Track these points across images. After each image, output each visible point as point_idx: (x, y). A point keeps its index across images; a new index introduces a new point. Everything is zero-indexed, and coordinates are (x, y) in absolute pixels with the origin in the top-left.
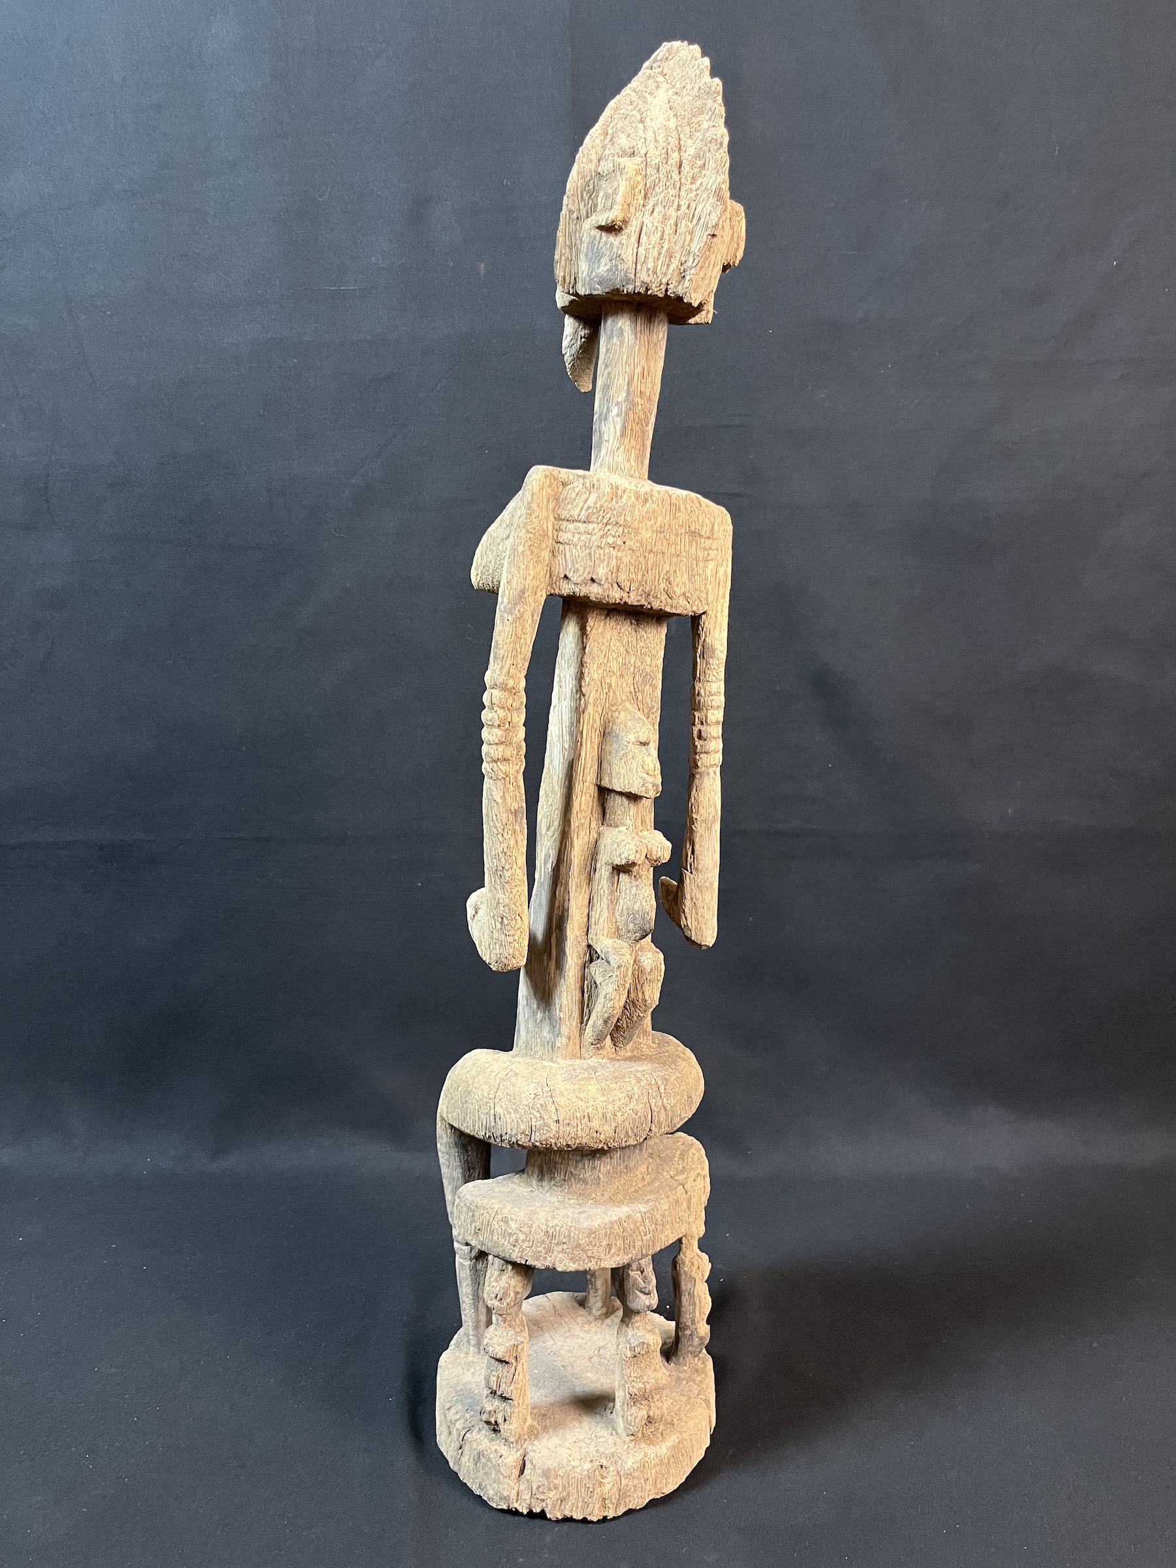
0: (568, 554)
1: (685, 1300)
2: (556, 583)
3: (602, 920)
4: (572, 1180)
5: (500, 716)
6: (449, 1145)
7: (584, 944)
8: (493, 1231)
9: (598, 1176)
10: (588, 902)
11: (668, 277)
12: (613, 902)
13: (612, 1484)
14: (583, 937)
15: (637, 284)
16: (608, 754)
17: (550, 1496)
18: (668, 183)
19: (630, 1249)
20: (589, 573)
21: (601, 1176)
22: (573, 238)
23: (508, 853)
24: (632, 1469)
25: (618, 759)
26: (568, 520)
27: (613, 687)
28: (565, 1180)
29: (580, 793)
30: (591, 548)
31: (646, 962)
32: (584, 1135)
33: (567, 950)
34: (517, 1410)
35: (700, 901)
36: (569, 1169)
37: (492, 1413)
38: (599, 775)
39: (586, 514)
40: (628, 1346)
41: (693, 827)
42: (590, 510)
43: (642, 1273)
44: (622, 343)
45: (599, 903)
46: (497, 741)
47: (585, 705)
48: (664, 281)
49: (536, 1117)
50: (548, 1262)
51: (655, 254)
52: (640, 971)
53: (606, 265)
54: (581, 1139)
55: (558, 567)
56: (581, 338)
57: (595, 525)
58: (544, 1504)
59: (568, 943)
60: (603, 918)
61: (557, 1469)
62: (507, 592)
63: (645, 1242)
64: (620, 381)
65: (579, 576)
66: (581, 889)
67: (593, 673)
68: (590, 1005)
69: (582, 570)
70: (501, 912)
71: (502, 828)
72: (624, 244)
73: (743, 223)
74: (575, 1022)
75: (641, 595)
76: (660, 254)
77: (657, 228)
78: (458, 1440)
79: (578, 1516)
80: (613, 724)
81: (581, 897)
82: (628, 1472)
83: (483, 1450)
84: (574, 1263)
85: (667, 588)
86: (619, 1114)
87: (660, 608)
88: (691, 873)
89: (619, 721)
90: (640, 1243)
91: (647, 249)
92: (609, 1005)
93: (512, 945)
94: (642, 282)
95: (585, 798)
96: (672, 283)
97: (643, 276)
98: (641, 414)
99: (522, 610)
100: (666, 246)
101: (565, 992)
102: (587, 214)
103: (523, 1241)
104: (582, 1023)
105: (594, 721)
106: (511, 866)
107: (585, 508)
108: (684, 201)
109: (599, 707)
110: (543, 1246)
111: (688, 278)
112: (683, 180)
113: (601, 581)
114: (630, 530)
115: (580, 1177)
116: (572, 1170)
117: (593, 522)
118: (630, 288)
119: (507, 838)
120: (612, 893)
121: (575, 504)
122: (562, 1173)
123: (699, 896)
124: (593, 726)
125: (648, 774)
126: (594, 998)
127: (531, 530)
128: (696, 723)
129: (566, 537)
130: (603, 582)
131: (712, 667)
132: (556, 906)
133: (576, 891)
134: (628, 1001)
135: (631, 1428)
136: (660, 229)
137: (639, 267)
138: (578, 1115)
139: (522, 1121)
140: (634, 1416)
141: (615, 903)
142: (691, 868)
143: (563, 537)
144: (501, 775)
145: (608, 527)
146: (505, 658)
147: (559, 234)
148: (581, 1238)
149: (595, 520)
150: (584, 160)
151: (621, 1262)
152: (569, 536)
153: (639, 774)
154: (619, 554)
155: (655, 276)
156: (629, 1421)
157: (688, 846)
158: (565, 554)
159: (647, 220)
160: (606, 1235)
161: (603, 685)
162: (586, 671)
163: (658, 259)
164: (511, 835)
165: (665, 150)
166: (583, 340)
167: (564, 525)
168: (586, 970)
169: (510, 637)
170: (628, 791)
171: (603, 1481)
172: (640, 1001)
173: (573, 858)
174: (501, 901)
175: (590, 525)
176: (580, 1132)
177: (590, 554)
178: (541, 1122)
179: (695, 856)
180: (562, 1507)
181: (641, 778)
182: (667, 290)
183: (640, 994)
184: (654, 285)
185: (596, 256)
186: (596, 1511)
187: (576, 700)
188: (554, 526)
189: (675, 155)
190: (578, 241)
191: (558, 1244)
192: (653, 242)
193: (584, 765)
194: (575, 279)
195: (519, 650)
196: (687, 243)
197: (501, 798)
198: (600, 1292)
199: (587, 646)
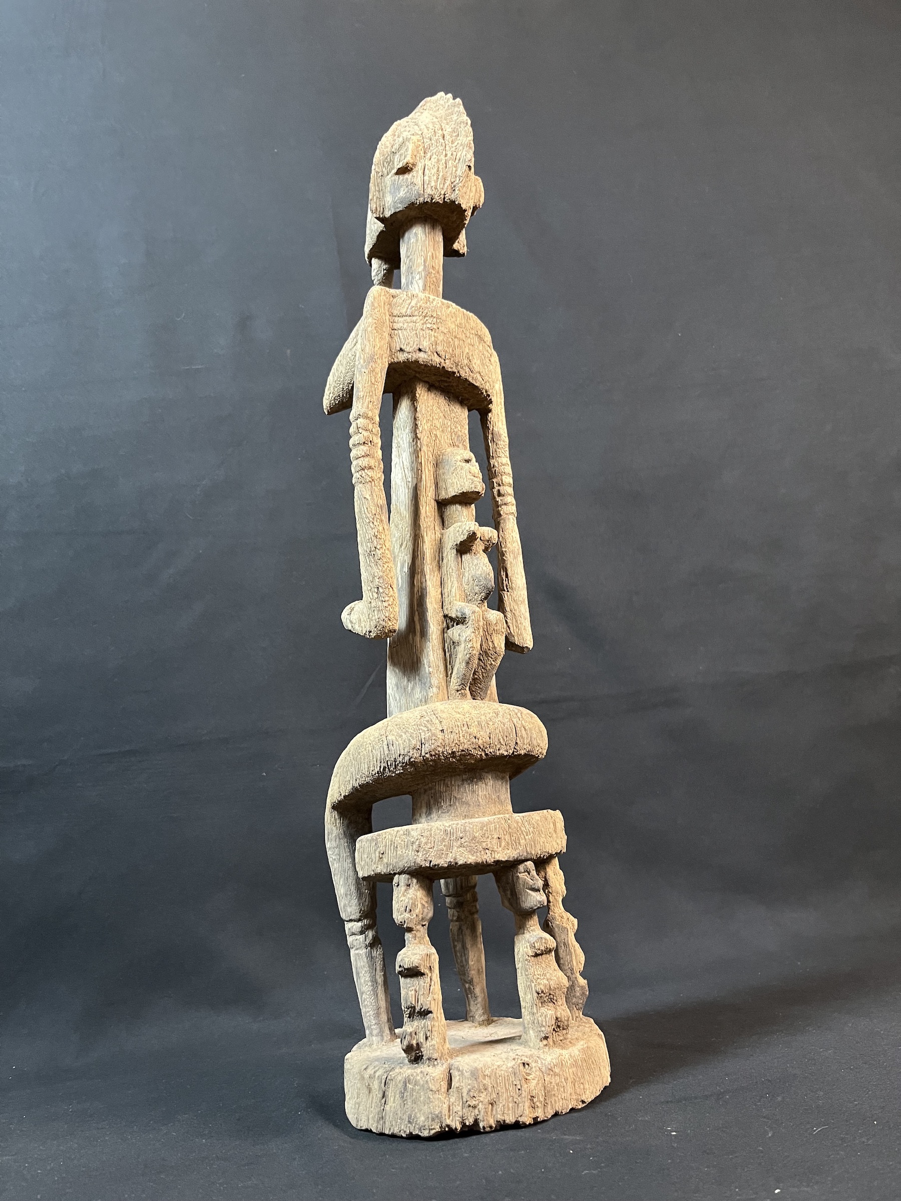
0: (401, 335)
1: (562, 951)
2: (394, 354)
3: (453, 590)
4: (457, 804)
5: (365, 435)
6: (339, 837)
7: (441, 614)
8: (397, 847)
9: (478, 799)
10: (440, 583)
11: (445, 190)
12: (460, 576)
13: (537, 1079)
14: (440, 609)
15: (425, 196)
16: (442, 475)
17: (481, 1099)
18: (438, 145)
19: (516, 845)
20: (417, 345)
21: (480, 800)
22: (380, 187)
23: (379, 536)
24: (552, 1064)
25: (450, 474)
26: (398, 316)
27: (438, 437)
28: (451, 805)
29: (424, 504)
30: (417, 330)
31: (492, 617)
32: (465, 741)
33: (429, 619)
34: (437, 1024)
35: (518, 612)
36: (453, 795)
37: (414, 1035)
38: (437, 493)
39: (411, 311)
40: (528, 944)
41: (504, 558)
42: (413, 309)
43: (529, 874)
44: (417, 240)
45: (449, 580)
46: (363, 454)
47: (421, 446)
48: (443, 193)
49: (424, 731)
50: (450, 859)
51: (435, 178)
52: (488, 624)
53: (404, 190)
54: (463, 745)
55: (395, 343)
56: (384, 270)
57: (418, 317)
58: (476, 1111)
59: (429, 614)
60: (454, 588)
61: (483, 1069)
62: (362, 356)
63: (528, 841)
64: (419, 260)
65: (411, 347)
66: (434, 574)
67: (423, 425)
68: (451, 662)
69: (412, 343)
70: (377, 583)
71: (372, 517)
72: (415, 177)
73: (481, 184)
74: (442, 675)
75: (453, 364)
76: (438, 179)
77: (434, 165)
78: (380, 1086)
79: (510, 1119)
80: (442, 456)
81: (434, 580)
82: (549, 1067)
83: (409, 1076)
84: (473, 855)
85: (468, 364)
86: (491, 723)
87: (465, 377)
88: (508, 591)
89: (447, 453)
90: (524, 841)
91: (429, 177)
92: (469, 646)
93: (387, 609)
94: (429, 195)
95: (428, 509)
96: (447, 193)
97: (429, 191)
98: (434, 279)
99: (374, 366)
100: (441, 174)
101: (431, 652)
102: (388, 173)
103: (426, 843)
104: (447, 677)
105: (429, 457)
106: (381, 546)
107: (410, 307)
108: (449, 152)
109: (431, 448)
110: (444, 844)
111: (456, 190)
112: (447, 142)
113: (426, 349)
114: (441, 321)
115: (463, 800)
116: (456, 795)
117: (416, 316)
118: (421, 200)
119: (377, 525)
120: (458, 570)
121: (402, 306)
122: (448, 800)
123: (517, 608)
124: (428, 460)
125: (474, 476)
126: (454, 656)
127: (375, 318)
128: (495, 486)
129: (398, 326)
130: (427, 350)
131: (501, 446)
132: (415, 592)
133: (430, 574)
134: (481, 652)
135: (543, 1029)
136: (436, 166)
137: (426, 187)
138: (459, 724)
139: (413, 738)
140: (544, 1015)
141: (461, 576)
142: (507, 589)
143: (396, 326)
144: (368, 479)
145: (426, 318)
146: (365, 397)
147: (371, 185)
148: (475, 830)
149: (417, 314)
150: (383, 147)
151: (512, 856)
152: (401, 325)
153: (468, 477)
154: (436, 334)
155: (436, 191)
156: (540, 1021)
157: (502, 573)
158: (399, 336)
159: (428, 163)
160: (495, 829)
161: (432, 434)
162: (419, 423)
163: (437, 181)
164: (379, 522)
165: (433, 130)
166: (385, 271)
167: (396, 319)
168: (445, 635)
169: (367, 383)
170: (461, 492)
171: (528, 1078)
172: (491, 649)
173: (425, 551)
174: (376, 574)
175: (414, 317)
176: (462, 738)
177: (416, 334)
178: (429, 733)
179: (509, 578)
180: (494, 1112)
181: (470, 479)
182: (444, 198)
183: (490, 644)
184: (436, 196)
185: (396, 188)
186: (527, 1112)
187: (414, 445)
188: (389, 320)
189: (440, 132)
190: (384, 188)
191: (457, 839)
192: (433, 173)
193: (426, 485)
194: (383, 208)
195: (374, 392)
196: (454, 171)
197: (370, 496)
198: (479, 1000)
199: (418, 407)
